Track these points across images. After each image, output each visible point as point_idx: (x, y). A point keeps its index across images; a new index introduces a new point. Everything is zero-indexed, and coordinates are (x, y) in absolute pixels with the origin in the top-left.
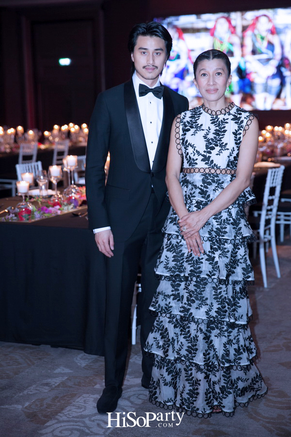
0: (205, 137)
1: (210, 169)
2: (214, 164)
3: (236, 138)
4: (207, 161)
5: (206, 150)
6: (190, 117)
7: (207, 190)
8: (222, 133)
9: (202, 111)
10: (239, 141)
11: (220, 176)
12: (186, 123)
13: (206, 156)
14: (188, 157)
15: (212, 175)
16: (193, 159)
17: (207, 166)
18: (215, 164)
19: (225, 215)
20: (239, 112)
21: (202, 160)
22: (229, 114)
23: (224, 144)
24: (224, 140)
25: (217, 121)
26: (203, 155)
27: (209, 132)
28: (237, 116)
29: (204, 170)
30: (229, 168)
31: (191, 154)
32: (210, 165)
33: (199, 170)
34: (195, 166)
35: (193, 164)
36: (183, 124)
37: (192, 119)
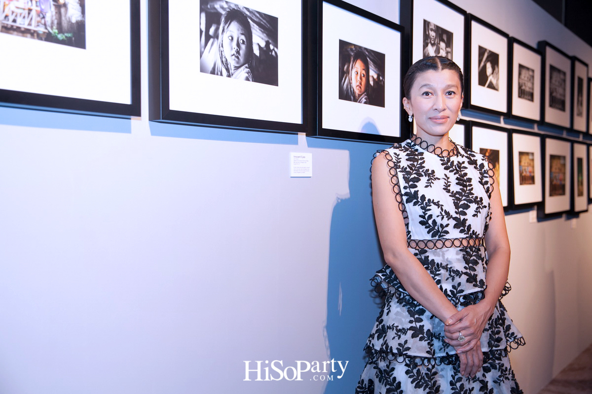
0: (446, 190)
1: (468, 239)
2: (471, 230)
3: (485, 189)
4: (462, 228)
5: (457, 210)
6: (407, 160)
7: (476, 273)
8: (468, 183)
12: (408, 169)
13: (460, 219)
16: (441, 225)
17: (463, 235)
18: (473, 231)
21: (456, 226)
22: (462, 155)
23: (479, 199)
24: (476, 193)
25: (451, 165)
26: (455, 219)
27: (448, 182)
28: (471, 159)
29: (461, 243)
31: (438, 216)
32: (468, 233)
33: (453, 243)
34: (444, 237)
35: (442, 234)
36: (400, 170)
37: (412, 163)
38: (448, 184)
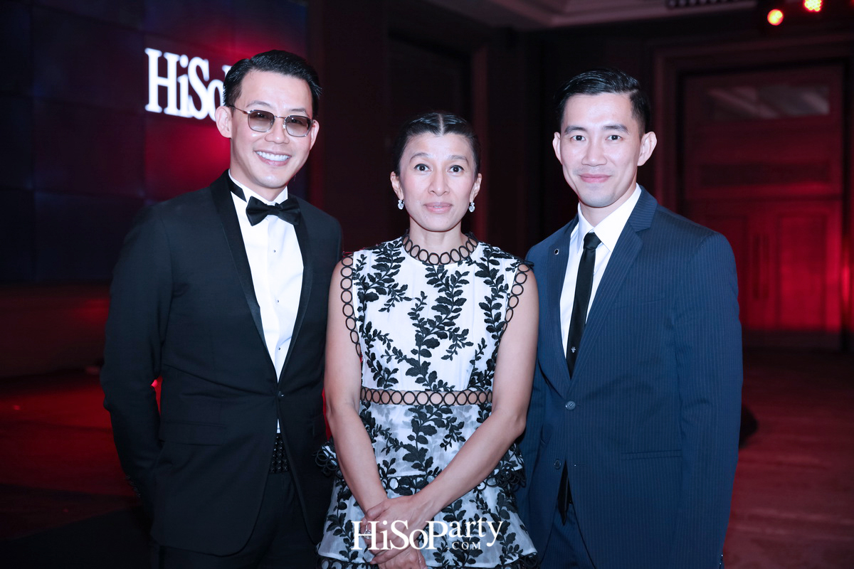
0: (414, 315)
1: (429, 393)
2: (437, 380)
3: (491, 316)
4: (420, 376)
5: (417, 348)
6: (374, 267)
7: (426, 447)
8: (455, 307)
9: (403, 254)
10: (496, 324)
11: (455, 411)
12: (367, 280)
13: (418, 362)
14: (375, 363)
15: (435, 410)
16: (387, 371)
17: (421, 387)
18: (441, 382)
19: (470, 509)
20: (492, 258)
21: (409, 372)
22: (470, 262)
23: (460, 332)
24: (461, 323)
25: (442, 277)
26: (410, 361)
27: (422, 303)
28: (488, 267)
29: (416, 398)
30: (473, 389)
31: (382, 356)
32: (429, 384)
33: (403, 398)
34: (391, 388)
35: (388, 383)
36: (358, 281)
37: (379, 271)
38: (422, 306)
